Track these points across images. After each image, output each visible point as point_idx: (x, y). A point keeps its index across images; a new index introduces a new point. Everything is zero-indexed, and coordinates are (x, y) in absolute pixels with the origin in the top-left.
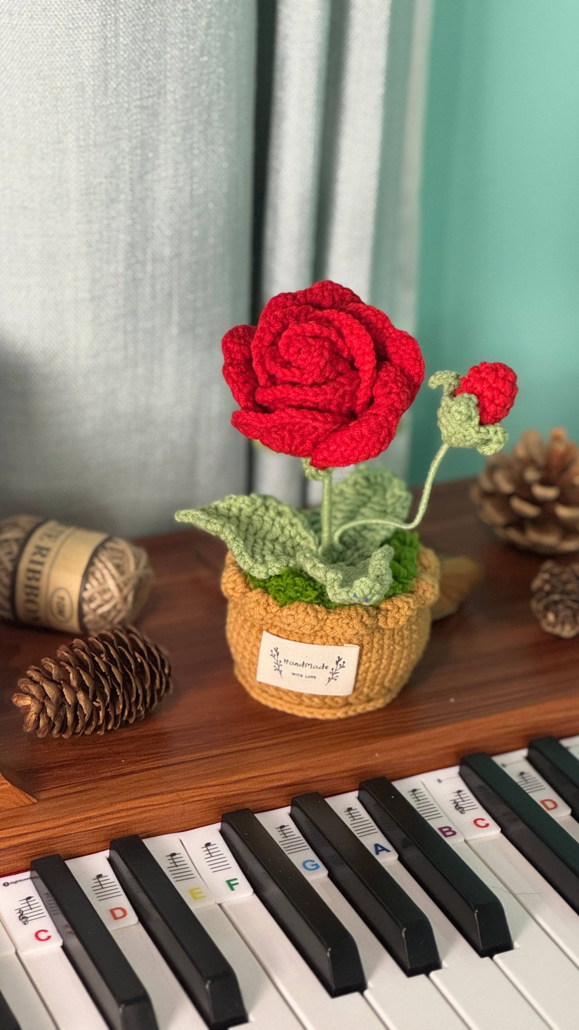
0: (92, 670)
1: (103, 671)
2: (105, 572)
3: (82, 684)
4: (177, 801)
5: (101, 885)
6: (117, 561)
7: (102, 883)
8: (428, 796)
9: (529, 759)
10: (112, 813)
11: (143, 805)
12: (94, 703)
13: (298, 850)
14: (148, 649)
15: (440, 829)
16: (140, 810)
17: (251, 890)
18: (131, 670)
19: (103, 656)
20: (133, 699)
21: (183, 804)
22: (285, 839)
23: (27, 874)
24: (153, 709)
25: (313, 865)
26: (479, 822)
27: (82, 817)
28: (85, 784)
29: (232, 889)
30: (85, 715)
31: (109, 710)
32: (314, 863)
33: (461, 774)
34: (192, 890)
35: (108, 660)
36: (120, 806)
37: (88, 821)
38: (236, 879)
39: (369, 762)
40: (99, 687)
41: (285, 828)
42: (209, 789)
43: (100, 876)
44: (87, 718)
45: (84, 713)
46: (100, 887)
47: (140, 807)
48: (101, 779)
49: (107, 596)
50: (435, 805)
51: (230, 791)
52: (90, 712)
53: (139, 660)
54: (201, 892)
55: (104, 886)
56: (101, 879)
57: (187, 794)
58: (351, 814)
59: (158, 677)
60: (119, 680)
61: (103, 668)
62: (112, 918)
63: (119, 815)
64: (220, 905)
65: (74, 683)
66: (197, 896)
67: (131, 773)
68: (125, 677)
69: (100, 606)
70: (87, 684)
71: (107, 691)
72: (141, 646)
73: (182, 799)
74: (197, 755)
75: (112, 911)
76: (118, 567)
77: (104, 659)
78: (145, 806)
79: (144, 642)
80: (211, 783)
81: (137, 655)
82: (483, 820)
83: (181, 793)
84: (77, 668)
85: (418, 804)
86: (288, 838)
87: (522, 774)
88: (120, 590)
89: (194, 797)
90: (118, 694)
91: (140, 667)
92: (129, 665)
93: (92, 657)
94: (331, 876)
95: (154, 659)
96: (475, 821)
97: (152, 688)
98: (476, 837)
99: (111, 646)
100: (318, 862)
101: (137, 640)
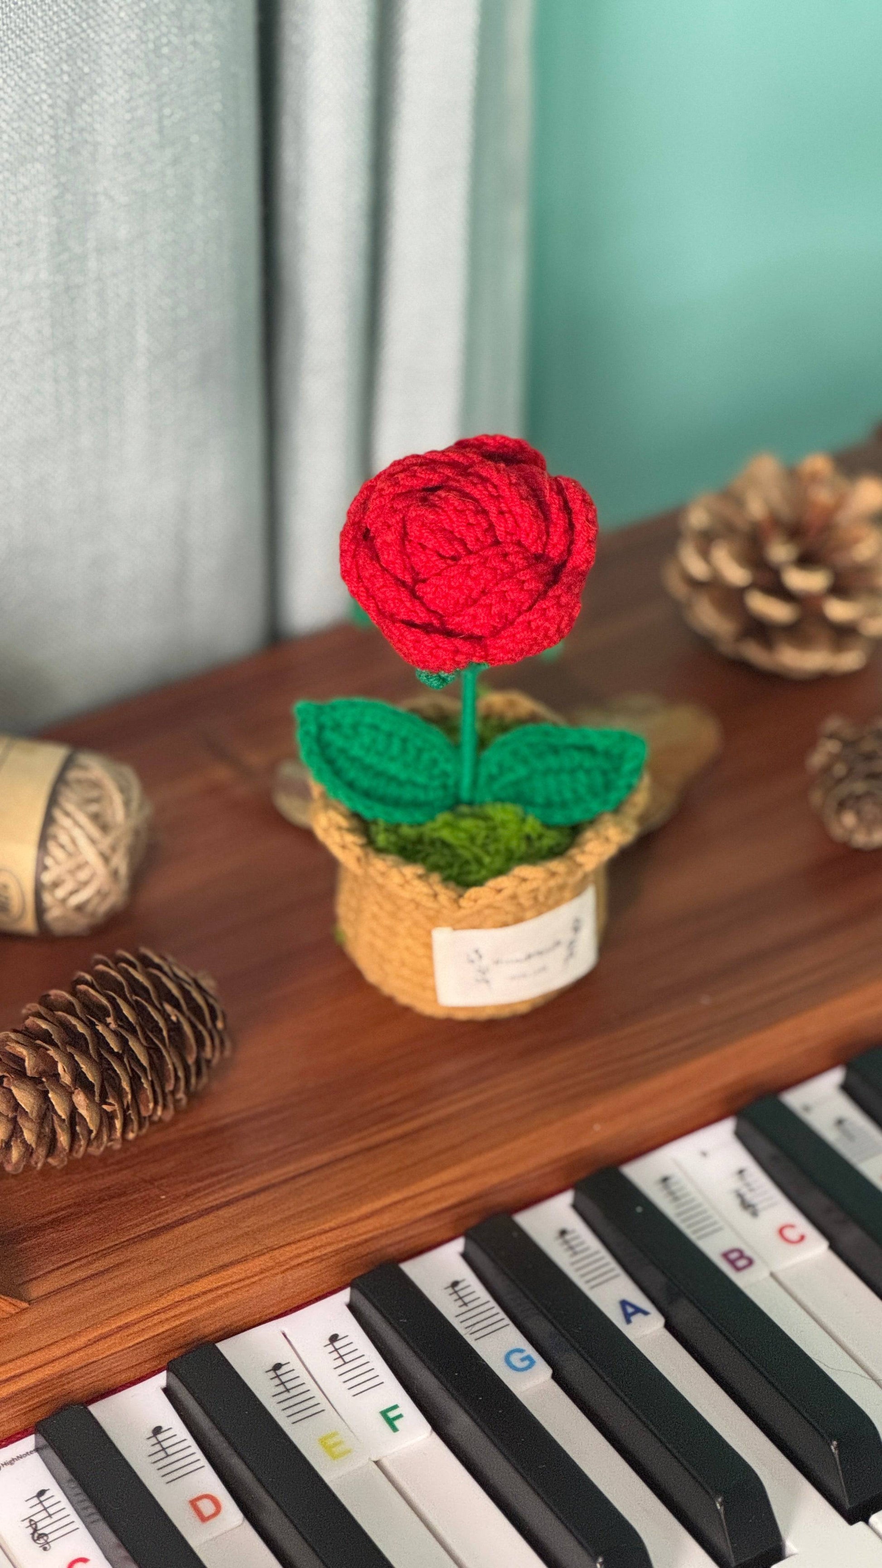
0: (94, 1049)
1: (116, 1050)
2: (77, 833)
3: (79, 1078)
4: (272, 1268)
5: (164, 1449)
6: (94, 808)
7: (165, 1444)
8: (690, 1188)
9: (847, 1088)
10: (164, 1310)
11: (215, 1285)
12: (105, 1107)
13: (490, 1330)
14: (186, 994)
15: (725, 1255)
16: (210, 1296)
17: (428, 1427)
18: (162, 1040)
19: (109, 1020)
20: (170, 1087)
21: (283, 1272)
22: (464, 1309)
23: (29, 1442)
24: (200, 1087)
25: (523, 1360)
26: (789, 1233)
27: (113, 1327)
28: (104, 1256)
29: (395, 1429)
30: (91, 1132)
31: (130, 1112)
32: (524, 1355)
33: (739, 1135)
34: (326, 1438)
35: (119, 1026)
36: (176, 1296)
37: (124, 1333)
38: (395, 1407)
39: (585, 1142)
41: (460, 1286)
42: (323, 1237)
43: (157, 1430)
44: (93, 1135)
45: (88, 1127)
46: (162, 1454)
47: (211, 1291)
48: (133, 1241)
49: (83, 875)
50: (707, 1206)
51: (360, 1235)
52: (98, 1122)
53: (174, 1018)
54: (340, 1443)
55: (170, 1451)
56: (161, 1437)
57: (288, 1252)
58: (566, 1242)
59: (208, 1042)
60: (144, 1061)
61: (114, 1045)
63: (176, 1311)
64: (377, 1463)
65: (66, 1079)
66: (337, 1450)
67: (183, 1221)
68: (153, 1051)
69: (72, 893)
70: (91, 1079)
71: (125, 1085)
72: (175, 992)
73: (280, 1264)
74: (291, 1169)
75: (193, 1503)
76: (95, 818)
77: (113, 1026)
78: (217, 1288)
79: (176, 979)
80: (326, 1226)
81: (168, 1008)
82: (792, 1226)
83: (276, 1253)
84: (69, 1049)
85: (678, 1207)
86: (471, 1306)
87: (840, 1122)
88: (106, 859)
89: (298, 1256)
90: (145, 1086)
91: (175, 1029)
92: (158, 1030)
93: (91, 1026)
94: (557, 1377)
95: (196, 1009)
96: (781, 1232)
97: (198, 1062)
98: (788, 1263)
99: (120, 996)
100: (530, 1351)
101: (164, 979)
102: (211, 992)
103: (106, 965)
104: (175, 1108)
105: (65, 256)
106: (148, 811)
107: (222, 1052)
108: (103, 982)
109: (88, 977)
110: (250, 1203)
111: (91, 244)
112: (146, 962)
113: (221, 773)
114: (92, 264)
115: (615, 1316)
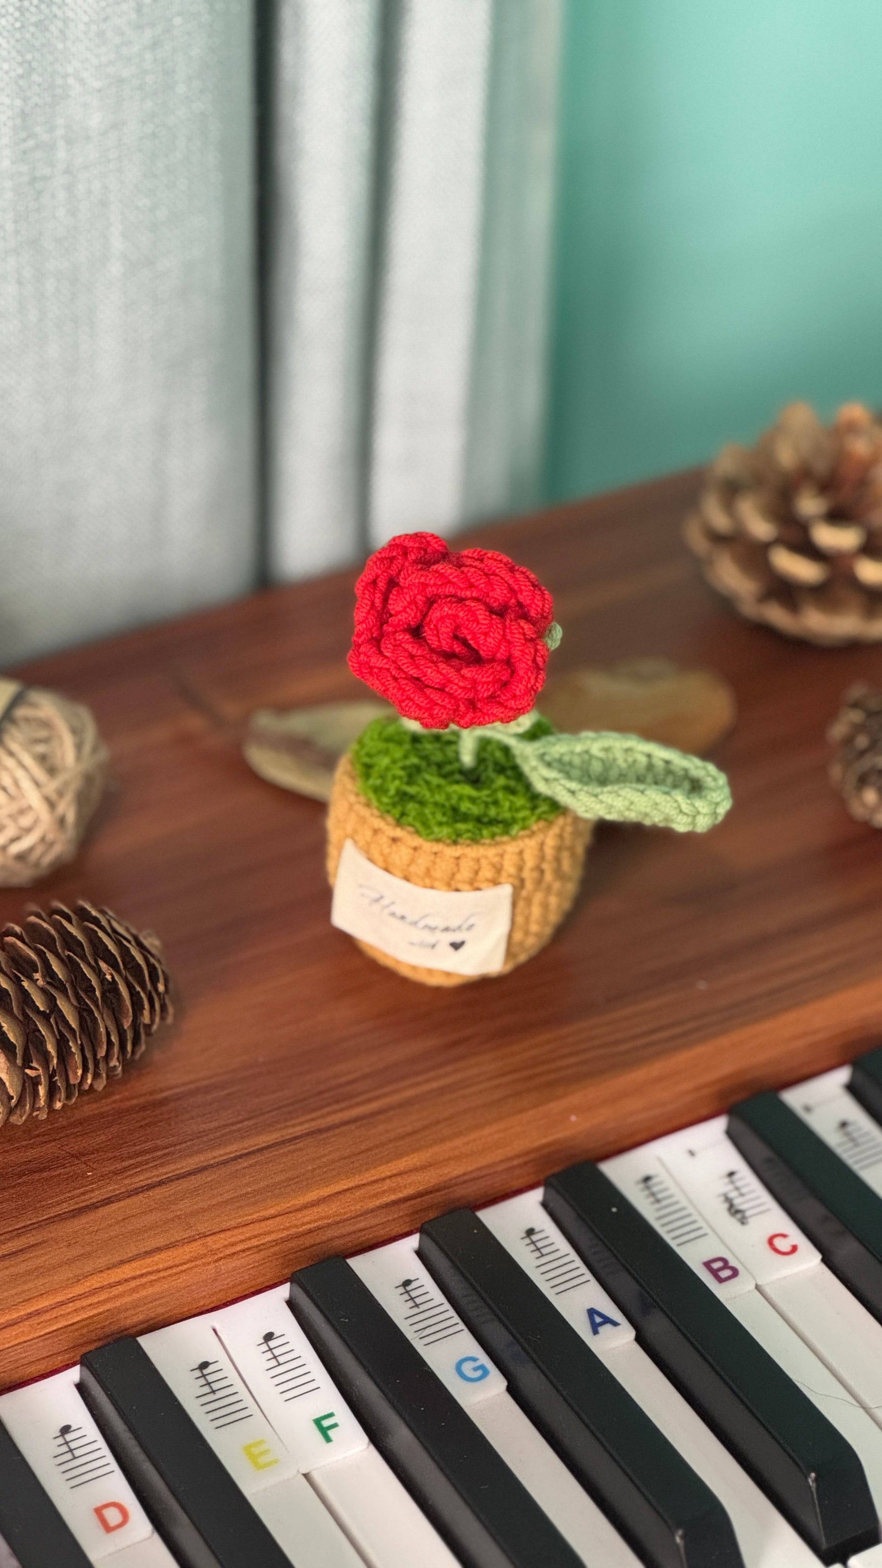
0: (18, 1007)
1: (42, 1009)
2: (20, 774)
4: (205, 1255)
5: (71, 1450)
6: (41, 749)
7: (73, 1445)
8: (673, 1190)
9: (852, 1088)
10: (80, 1297)
11: (138, 1273)
12: (28, 1071)
13: (442, 1335)
14: (125, 952)
15: (707, 1265)
16: (133, 1284)
17: (365, 1439)
18: (95, 1002)
19: (37, 976)
20: (102, 1053)
21: (216, 1261)
22: (416, 1310)
24: (137, 1056)
25: (476, 1369)
26: (779, 1243)
27: (22, 1313)
28: (19, 1235)
29: (328, 1439)
30: (12, 1098)
31: (56, 1078)
32: (478, 1364)
33: (731, 1134)
34: (250, 1446)
35: (48, 983)
36: (95, 1282)
37: (35, 1320)
38: (331, 1415)
39: (560, 1134)
40: (33, 1039)
41: (414, 1285)
42: (263, 1224)
43: (66, 1430)
44: (14, 1102)
45: (8, 1093)
46: (69, 1456)
47: (134, 1278)
48: (51, 1221)
49: (25, 821)
50: (690, 1210)
51: (303, 1224)
52: (20, 1089)
53: (109, 977)
54: (266, 1452)
55: (77, 1453)
56: (69, 1437)
57: (222, 1240)
58: (533, 1243)
59: (147, 1005)
60: (74, 1024)
61: (40, 1004)
62: (101, 1531)
63: (94, 1299)
64: (306, 1476)
66: (262, 1460)
67: (108, 1201)
68: (83, 1013)
69: (13, 840)
70: (13, 1040)
71: (51, 1048)
72: (111, 947)
73: (213, 1252)
74: (233, 1149)
75: (99, 1511)
76: (42, 759)
77: (41, 983)
78: (142, 1276)
79: (115, 935)
80: (266, 1213)
81: (103, 966)
82: (784, 1236)
83: (209, 1240)
85: (658, 1210)
86: (423, 1308)
87: (844, 1125)
88: (51, 805)
89: (233, 1244)
90: (73, 1050)
91: (111, 989)
92: (90, 990)
93: (17, 982)
94: (513, 1390)
95: (135, 969)
96: (771, 1241)
97: (135, 1025)
98: (776, 1276)
99: (51, 951)
100: (484, 1360)
101: (101, 934)
102: (154, 951)
103: (38, 916)
104: (108, 1077)
105: (31, 143)
106: (103, 754)
107: (163, 1018)
108: (34, 935)
109: (18, 929)
110: (184, 1184)
111: (60, 132)
112: (83, 915)
113: (195, 723)
114: (61, 154)
115: (580, 1326)
